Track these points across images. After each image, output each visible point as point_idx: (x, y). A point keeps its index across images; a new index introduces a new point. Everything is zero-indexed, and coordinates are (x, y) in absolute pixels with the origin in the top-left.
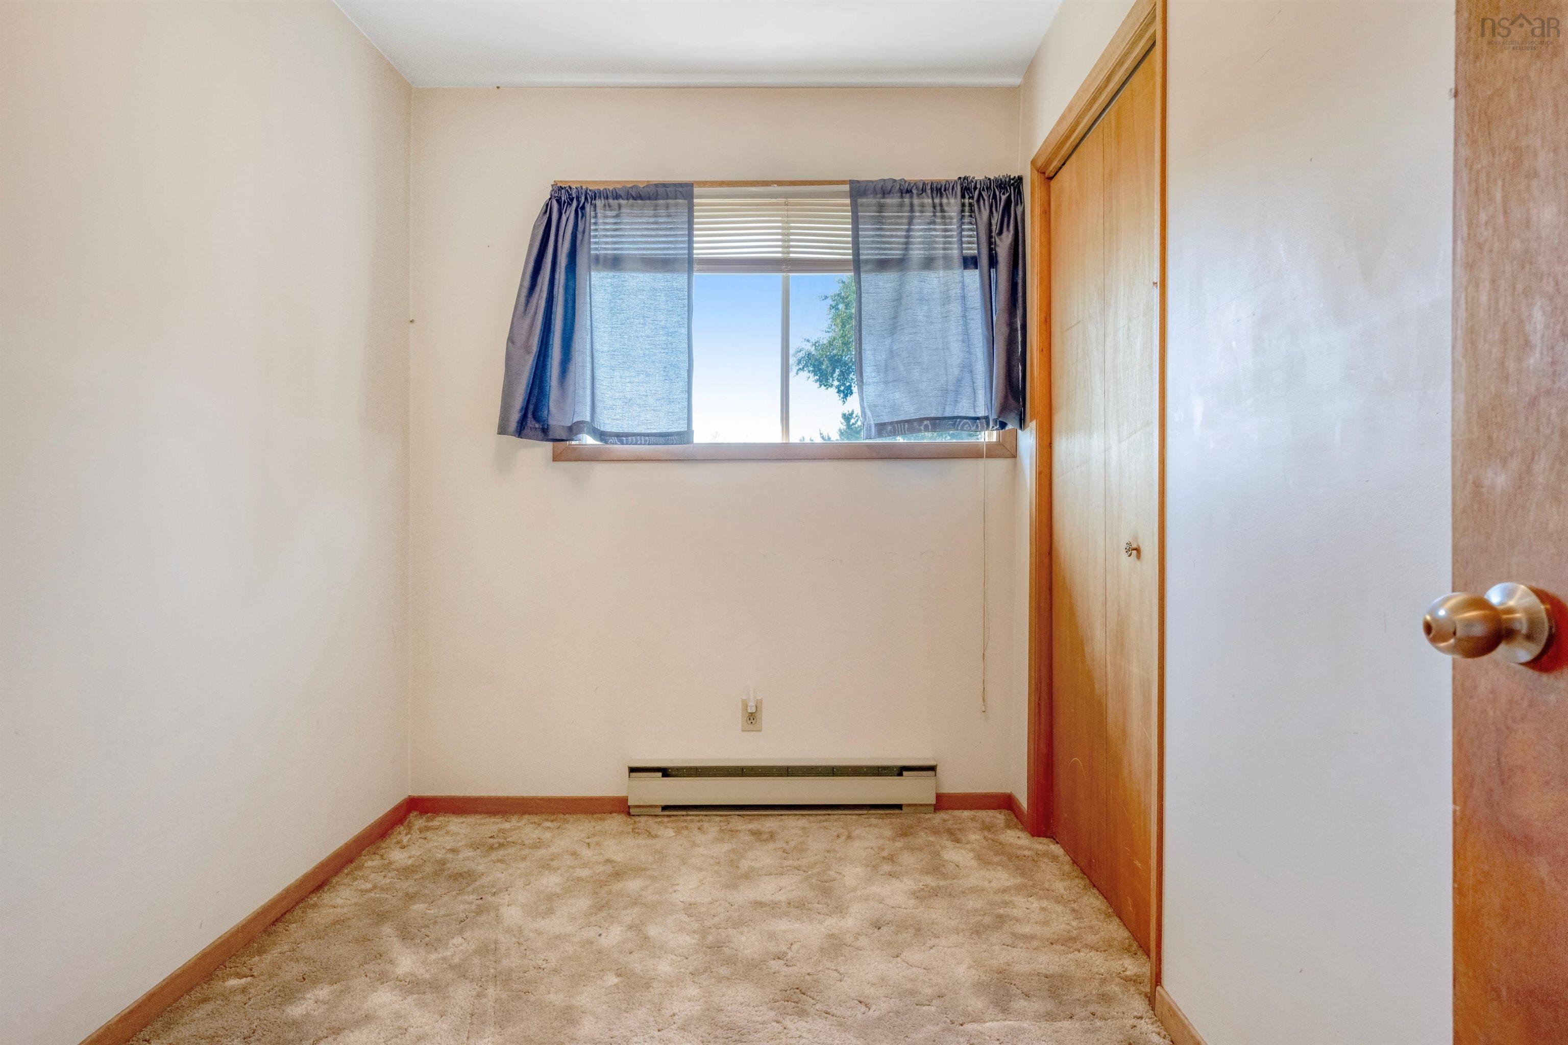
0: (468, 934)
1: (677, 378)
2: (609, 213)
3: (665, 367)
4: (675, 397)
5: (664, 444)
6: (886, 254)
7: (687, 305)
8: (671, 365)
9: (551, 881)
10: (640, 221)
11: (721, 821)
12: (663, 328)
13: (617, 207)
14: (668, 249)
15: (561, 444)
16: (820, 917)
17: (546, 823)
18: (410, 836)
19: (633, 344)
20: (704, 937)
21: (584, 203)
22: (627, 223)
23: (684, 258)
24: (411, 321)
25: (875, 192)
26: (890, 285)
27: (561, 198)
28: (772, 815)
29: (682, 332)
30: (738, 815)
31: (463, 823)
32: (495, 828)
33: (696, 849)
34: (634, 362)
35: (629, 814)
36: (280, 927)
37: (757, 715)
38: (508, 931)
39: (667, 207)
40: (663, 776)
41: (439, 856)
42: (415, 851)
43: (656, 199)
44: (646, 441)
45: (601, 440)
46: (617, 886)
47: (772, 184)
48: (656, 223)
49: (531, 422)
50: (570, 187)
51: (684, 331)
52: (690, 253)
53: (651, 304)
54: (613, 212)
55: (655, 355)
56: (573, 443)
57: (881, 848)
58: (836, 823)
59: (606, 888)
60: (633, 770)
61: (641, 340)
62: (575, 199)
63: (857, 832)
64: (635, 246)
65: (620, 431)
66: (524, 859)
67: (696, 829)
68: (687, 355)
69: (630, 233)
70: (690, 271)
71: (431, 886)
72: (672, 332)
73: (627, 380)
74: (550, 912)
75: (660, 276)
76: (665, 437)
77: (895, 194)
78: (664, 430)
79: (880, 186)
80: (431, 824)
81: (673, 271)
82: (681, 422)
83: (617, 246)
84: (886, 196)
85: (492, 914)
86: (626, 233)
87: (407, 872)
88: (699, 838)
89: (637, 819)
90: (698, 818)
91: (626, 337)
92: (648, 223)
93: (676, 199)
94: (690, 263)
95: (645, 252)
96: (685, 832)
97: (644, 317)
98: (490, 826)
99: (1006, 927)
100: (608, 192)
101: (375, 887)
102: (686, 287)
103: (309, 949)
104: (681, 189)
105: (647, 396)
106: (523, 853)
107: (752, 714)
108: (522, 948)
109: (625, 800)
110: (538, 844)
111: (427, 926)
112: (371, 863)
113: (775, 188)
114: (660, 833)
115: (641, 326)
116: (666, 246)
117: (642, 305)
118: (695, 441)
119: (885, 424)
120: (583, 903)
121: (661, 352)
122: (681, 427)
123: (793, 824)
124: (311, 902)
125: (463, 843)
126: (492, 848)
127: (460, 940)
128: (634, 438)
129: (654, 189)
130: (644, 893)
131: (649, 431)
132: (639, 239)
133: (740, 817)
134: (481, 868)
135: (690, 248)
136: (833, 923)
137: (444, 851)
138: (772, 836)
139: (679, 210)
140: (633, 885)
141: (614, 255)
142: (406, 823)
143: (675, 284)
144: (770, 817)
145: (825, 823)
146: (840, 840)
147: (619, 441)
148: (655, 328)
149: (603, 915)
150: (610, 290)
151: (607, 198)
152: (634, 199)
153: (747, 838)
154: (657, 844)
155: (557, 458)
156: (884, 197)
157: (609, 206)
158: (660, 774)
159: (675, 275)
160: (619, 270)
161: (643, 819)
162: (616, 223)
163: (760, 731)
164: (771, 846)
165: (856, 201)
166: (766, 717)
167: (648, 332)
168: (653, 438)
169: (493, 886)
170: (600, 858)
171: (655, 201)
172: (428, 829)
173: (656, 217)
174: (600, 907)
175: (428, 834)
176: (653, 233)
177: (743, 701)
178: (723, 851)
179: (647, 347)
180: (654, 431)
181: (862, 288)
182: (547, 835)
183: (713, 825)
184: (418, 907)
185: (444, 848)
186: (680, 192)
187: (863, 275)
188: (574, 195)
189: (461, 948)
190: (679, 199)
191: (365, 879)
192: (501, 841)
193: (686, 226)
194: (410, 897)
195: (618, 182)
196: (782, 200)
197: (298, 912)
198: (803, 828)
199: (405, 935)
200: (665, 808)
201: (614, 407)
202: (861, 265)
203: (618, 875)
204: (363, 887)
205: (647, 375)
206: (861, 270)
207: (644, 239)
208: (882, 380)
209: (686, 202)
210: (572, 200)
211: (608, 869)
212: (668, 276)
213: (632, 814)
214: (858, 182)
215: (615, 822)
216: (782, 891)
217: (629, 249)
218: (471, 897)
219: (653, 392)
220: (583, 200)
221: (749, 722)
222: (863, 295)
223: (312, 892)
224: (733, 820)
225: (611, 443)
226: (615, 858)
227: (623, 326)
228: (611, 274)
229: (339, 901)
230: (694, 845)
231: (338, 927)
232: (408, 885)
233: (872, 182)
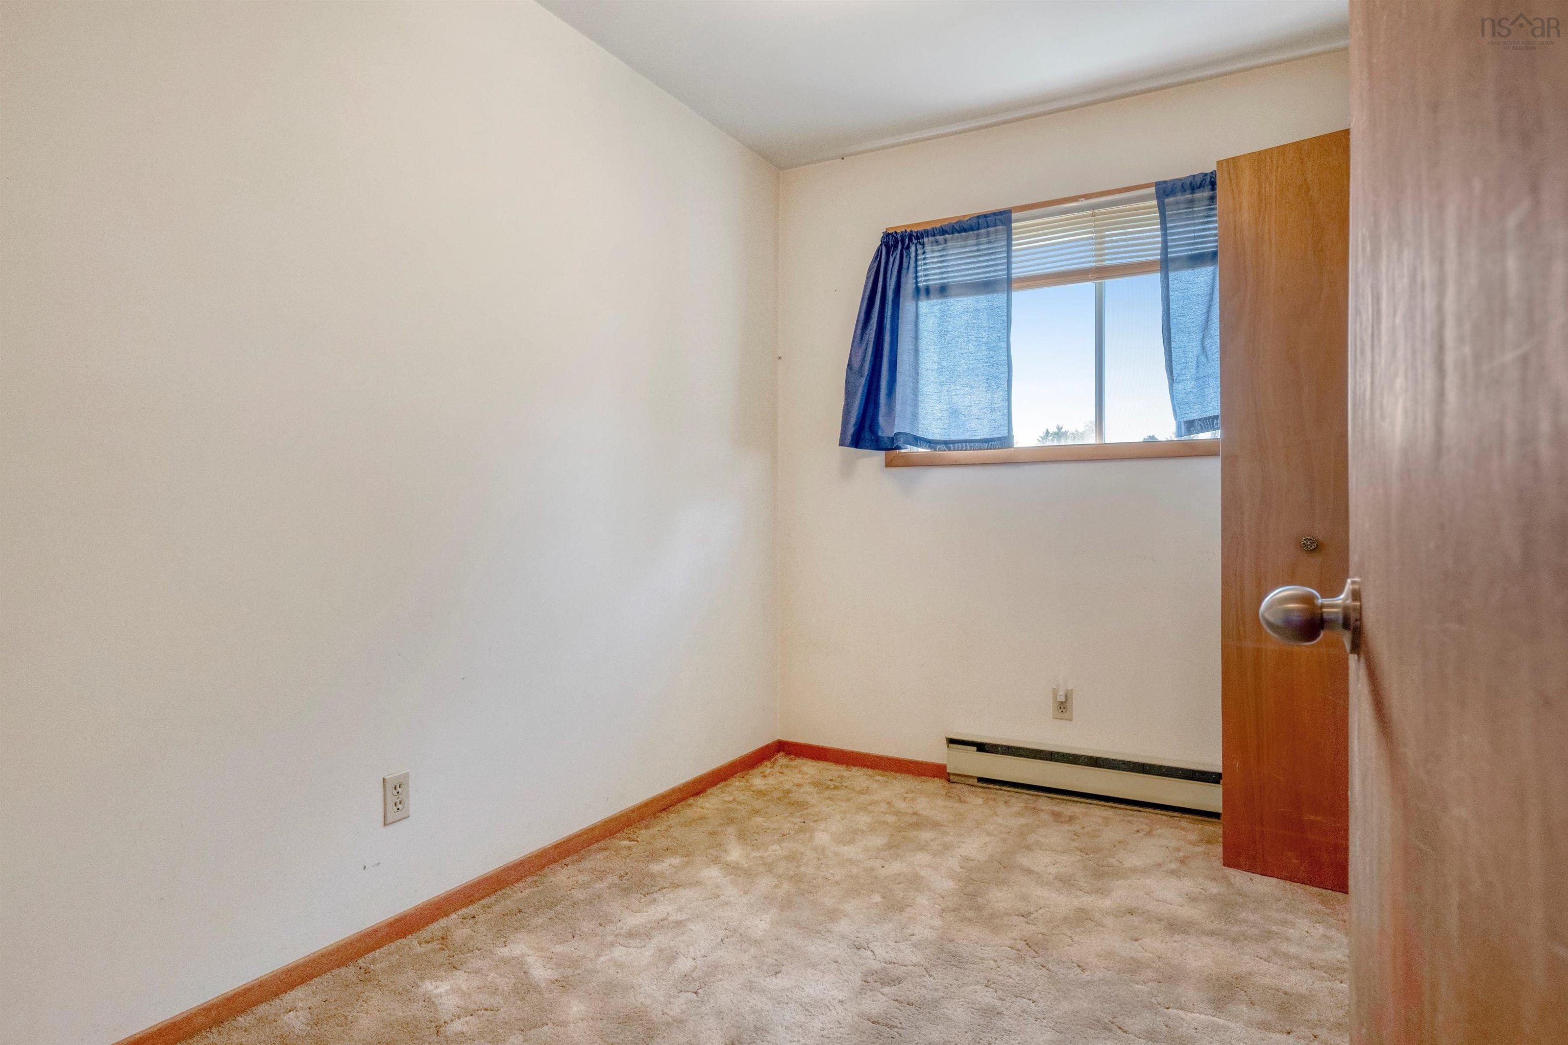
0: (783, 845)
1: (998, 388)
2: (936, 248)
3: (988, 379)
4: (997, 405)
5: (988, 449)
6: (1197, 249)
7: (1006, 321)
8: (993, 377)
9: (864, 819)
10: (964, 250)
11: (1029, 799)
12: (985, 344)
13: (942, 242)
14: (989, 272)
15: (891, 452)
16: (1079, 893)
17: (877, 777)
18: (772, 770)
19: (958, 360)
20: (966, 887)
21: (909, 244)
22: (952, 255)
23: (1002, 279)
24: (779, 358)
25: (1183, 189)
26: (1202, 279)
27: (889, 242)
28: (1081, 802)
29: (1002, 345)
30: (1048, 797)
31: (814, 766)
32: (836, 774)
33: (995, 818)
34: (959, 377)
35: (949, 781)
36: (664, 814)
37: (1068, 704)
38: (815, 849)
39: (988, 234)
40: (978, 750)
41: (787, 787)
42: (771, 781)
43: (978, 229)
44: (971, 447)
45: (930, 447)
46: (912, 834)
47: (1080, 198)
48: (978, 250)
49: (867, 434)
50: (896, 233)
51: (1004, 345)
52: (1009, 274)
53: (974, 323)
54: (939, 247)
55: (978, 368)
56: (903, 451)
57: (1178, 850)
58: (1141, 818)
59: (903, 834)
60: (952, 741)
61: (965, 356)
62: (900, 242)
63: (1159, 831)
64: (959, 274)
65: (947, 438)
66: (848, 800)
67: (1003, 803)
68: (1007, 367)
69: (955, 263)
70: (1009, 290)
71: (773, 807)
72: (993, 347)
73: (954, 393)
74: (852, 842)
75: (982, 297)
76: (988, 443)
77: (1206, 188)
78: (988, 437)
79: (1188, 183)
80: (790, 763)
81: (993, 291)
82: (1002, 428)
83: (944, 276)
84: (1196, 191)
85: (808, 835)
86: (952, 263)
87: (760, 794)
88: (1002, 809)
89: (953, 785)
90: (1009, 794)
91: (951, 355)
92: (971, 251)
93: (995, 226)
94: (1008, 284)
95: (968, 278)
96: (991, 802)
97: (968, 335)
98: (833, 771)
99: (1272, 943)
100: (935, 231)
101: (734, 800)
102: (1006, 305)
103: (676, 832)
104: (1000, 217)
105: (971, 406)
106: (851, 795)
107: (1062, 702)
108: (820, 862)
109: (944, 767)
110: (865, 791)
111: (758, 834)
112: (736, 782)
113: (1083, 202)
114: (968, 799)
115: (965, 344)
116: (987, 269)
117: (966, 325)
118: (1015, 446)
119: (1193, 421)
120: (878, 841)
121: (983, 366)
122: (1003, 433)
123: (1098, 812)
124: (689, 802)
125: (808, 781)
126: (828, 788)
127: (778, 847)
128: (959, 444)
129: (975, 221)
130: (932, 843)
131: (973, 438)
132: (963, 267)
133: (1048, 799)
134: (813, 801)
135: (1009, 269)
136: (1088, 901)
137: (792, 784)
138: (1071, 819)
139: (999, 236)
140: (926, 835)
141: (942, 283)
142: (773, 760)
143: (995, 303)
144: (1078, 804)
145: (1130, 818)
146: (1140, 834)
147: (947, 447)
148: (979, 345)
149: (892, 852)
150: (938, 315)
151: (934, 235)
152: (959, 232)
153: (1046, 817)
154: (961, 807)
155: (889, 464)
156: (1193, 193)
157: (937, 242)
158: (975, 748)
159: (995, 295)
160: (946, 297)
161: (959, 786)
162: (942, 256)
163: (1071, 720)
164: (1066, 827)
165: (1163, 201)
166: (1076, 705)
167: (972, 349)
168: (977, 444)
169: (817, 815)
170: (910, 811)
171: (977, 232)
172: (787, 766)
173: (978, 245)
174: (890, 846)
175: (786, 771)
176: (976, 259)
177: (1054, 689)
178: (1019, 823)
179: (971, 362)
180: (978, 438)
181: (1170, 286)
182: (875, 786)
183: (1019, 801)
184: (759, 820)
185: (793, 782)
186: (1000, 220)
187: (1171, 274)
188: (900, 238)
189: (776, 853)
190: (999, 226)
191: (731, 793)
192: (837, 784)
193: (1005, 249)
194: (756, 812)
195: (944, 220)
196: (1090, 212)
197: (679, 806)
198: (1105, 818)
199: (742, 836)
200: (981, 780)
201: (943, 418)
202: (1169, 264)
203: (917, 826)
204: (727, 799)
205: (972, 387)
206: (1170, 268)
207: (967, 267)
208: (1194, 376)
209: (1005, 227)
210: (898, 243)
211: (914, 819)
212: (990, 296)
213: (951, 781)
214: (1165, 182)
215: (935, 785)
216: (1056, 866)
217: (954, 278)
218: (798, 820)
219: (977, 402)
220: (907, 240)
221: (1060, 711)
222: (1171, 293)
223: (693, 796)
224: (1040, 800)
225: (940, 450)
226: (921, 812)
227: (950, 345)
228: (940, 301)
229: (707, 805)
230: (996, 814)
231: (700, 821)
232: (759, 804)
233: (1180, 180)
